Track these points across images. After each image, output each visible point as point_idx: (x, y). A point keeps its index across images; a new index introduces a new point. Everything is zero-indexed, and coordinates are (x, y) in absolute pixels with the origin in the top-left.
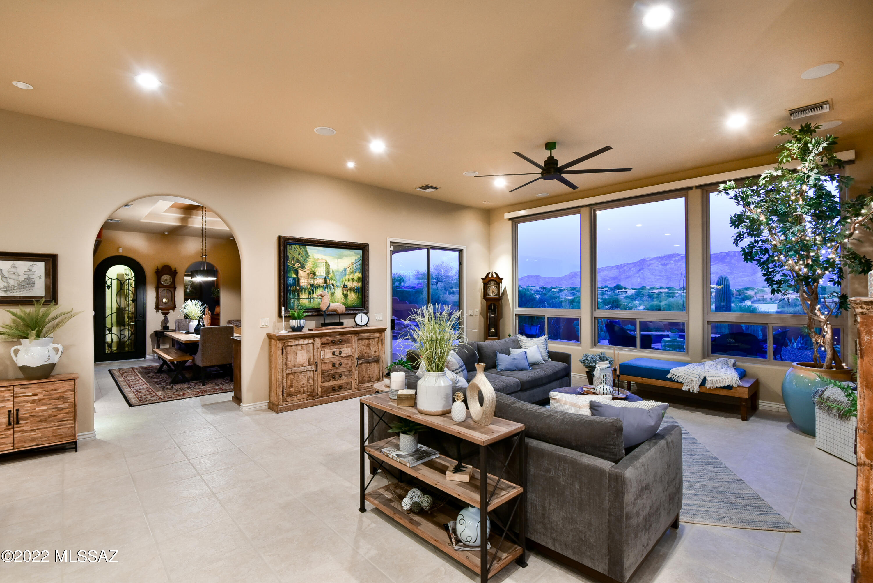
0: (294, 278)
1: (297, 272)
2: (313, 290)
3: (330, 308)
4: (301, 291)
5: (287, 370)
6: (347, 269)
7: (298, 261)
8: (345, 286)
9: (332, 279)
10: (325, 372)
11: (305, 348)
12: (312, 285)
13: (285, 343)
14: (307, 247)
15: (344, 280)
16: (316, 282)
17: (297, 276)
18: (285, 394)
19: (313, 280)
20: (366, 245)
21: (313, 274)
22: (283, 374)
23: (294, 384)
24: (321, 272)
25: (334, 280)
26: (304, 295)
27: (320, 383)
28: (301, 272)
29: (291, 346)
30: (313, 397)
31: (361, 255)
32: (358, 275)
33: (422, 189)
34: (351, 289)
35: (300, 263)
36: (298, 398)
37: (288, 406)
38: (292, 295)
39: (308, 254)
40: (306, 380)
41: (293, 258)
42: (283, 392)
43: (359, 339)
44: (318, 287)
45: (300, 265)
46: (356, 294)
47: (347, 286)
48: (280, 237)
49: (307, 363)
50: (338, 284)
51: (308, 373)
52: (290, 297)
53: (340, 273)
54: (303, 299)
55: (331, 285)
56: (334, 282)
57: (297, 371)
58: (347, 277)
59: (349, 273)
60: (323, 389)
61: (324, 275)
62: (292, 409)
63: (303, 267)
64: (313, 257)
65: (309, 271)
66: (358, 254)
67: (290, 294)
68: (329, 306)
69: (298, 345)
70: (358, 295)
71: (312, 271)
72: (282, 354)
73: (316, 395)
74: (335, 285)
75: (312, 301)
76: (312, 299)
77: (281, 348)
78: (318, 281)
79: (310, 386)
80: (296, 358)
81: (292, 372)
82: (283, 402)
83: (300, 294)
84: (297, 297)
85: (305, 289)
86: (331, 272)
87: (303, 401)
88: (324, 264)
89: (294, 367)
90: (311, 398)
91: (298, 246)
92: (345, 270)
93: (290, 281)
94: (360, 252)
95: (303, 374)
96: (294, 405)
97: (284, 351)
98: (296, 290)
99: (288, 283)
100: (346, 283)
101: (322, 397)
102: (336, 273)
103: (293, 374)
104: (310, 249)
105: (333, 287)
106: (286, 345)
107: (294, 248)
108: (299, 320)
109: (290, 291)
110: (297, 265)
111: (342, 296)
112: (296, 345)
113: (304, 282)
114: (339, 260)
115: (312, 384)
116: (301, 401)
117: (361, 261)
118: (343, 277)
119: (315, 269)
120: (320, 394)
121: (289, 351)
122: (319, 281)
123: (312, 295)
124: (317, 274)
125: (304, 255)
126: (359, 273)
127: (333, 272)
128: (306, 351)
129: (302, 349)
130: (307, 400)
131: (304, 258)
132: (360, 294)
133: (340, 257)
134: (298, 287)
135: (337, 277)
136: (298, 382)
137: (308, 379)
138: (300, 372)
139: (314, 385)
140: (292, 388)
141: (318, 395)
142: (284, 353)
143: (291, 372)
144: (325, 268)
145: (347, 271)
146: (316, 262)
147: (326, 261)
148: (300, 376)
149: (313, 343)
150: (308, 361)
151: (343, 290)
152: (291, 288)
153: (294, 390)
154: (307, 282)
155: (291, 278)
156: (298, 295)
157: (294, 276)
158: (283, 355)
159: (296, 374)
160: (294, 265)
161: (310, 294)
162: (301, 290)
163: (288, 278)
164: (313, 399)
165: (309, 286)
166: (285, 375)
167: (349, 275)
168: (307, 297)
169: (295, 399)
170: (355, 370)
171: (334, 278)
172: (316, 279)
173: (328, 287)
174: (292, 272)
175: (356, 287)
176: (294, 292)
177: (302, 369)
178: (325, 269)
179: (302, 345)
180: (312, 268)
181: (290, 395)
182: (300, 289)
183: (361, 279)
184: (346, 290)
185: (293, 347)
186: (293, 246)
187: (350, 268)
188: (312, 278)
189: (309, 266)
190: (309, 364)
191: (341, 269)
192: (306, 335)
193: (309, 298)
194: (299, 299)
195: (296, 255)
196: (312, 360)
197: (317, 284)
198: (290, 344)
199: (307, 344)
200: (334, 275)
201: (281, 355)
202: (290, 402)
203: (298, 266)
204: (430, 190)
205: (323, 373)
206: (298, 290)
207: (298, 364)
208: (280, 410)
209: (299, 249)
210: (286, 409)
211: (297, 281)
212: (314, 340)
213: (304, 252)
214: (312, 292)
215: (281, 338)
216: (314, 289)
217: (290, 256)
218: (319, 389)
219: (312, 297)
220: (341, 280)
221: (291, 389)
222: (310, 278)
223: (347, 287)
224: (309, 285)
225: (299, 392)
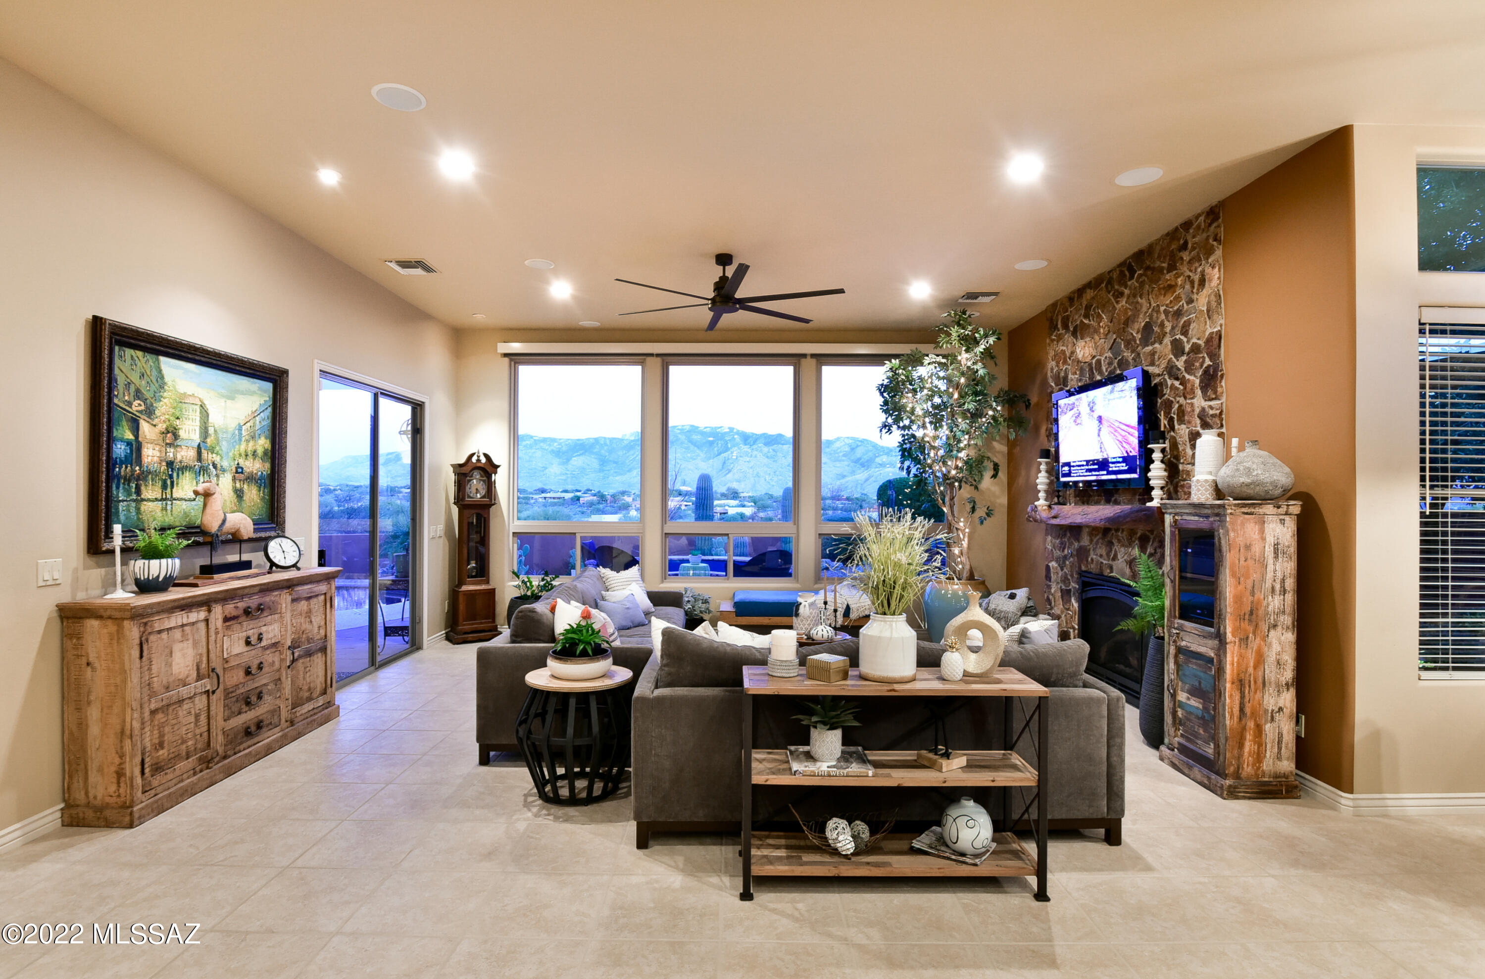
0: (129, 443)
1: (136, 429)
2: (171, 477)
3: (228, 525)
4: (145, 479)
5: (153, 700)
6: (244, 427)
7: (138, 394)
8: (240, 470)
9: (212, 450)
10: (232, 692)
11: (190, 636)
12: (170, 464)
13: (146, 624)
14: (162, 359)
15: (237, 453)
16: (179, 457)
17: (137, 436)
18: (147, 771)
19: (172, 450)
20: (284, 373)
21: (172, 435)
22: (142, 713)
23: (166, 738)
24: (190, 432)
25: (217, 454)
26: (151, 491)
27: (221, 723)
28: (144, 426)
29: (160, 632)
30: (209, 762)
31: (271, 396)
32: (263, 444)
33: (400, 266)
34: (250, 478)
35: (145, 401)
36: (178, 773)
37: (156, 802)
38: (124, 488)
39: (162, 378)
40: (192, 719)
41: (128, 385)
42: (143, 763)
43: (293, 600)
44: (184, 469)
45: (143, 408)
46: (260, 491)
47: (242, 468)
48: (95, 318)
49: (195, 675)
50: (225, 464)
51: (197, 699)
52: (118, 496)
53: (229, 436)
54: (149, 500)
55: (211, 467)
56: (217, 459)
57: (175, 699)
58: (243, 447)
59: (247, 437)
60: (228, 735)
61: (196, 438)
62: (166, 805)
63: (150, 412)
64: (174, 387)
65: (164, 426)
66: (265, 391)
67: (118, 488)
68: (224, 521)
69: (174, 628)
70: (264, 492)
71: (171, 425)
72: (141, 657)
73: (214, 755)
74: (219, 466)
75: (169, 507)
76: (169, 503)
77: (137, 641)
78: (183, 453)
79: (201, 735)
80: (171, 665)
81: (164, 703)
82: (144, 792)
83: (143, 488)
84: (134, 497)
85: (156, 474)
86: (211, 431)
87: (188, 778)
88: (198, 408)
89: (167, 688)
90: (204, 766)
91: (140, 354)
92: (240, 428)
93: (120, 450)
94: (269, 386)
95: (186, 706)
96: (170, 794)
97: (145, 647)
98: (132, 475)
99: (114, 457)
100: (242, 462)
101: (225, 757)
102: (220, 436)
103: (164, 709)
104: (170, 367)
105: (215, 472)
106: (149, 630)
107: (132, 356)
108: (170, 560)
109: (118, 477)
110: (137, 406)
111: (232, 493)
112: (171, 629)
113: (151, 455)
114: (229, 402)
115: (205, 728)
116: (182, 781)
117: (270, 409)
118: (234, 447)
119: (178, 421)
120: (221, 750)
121: (154, 648)
122: (186, 455)
123: (169, 490)
124: (182, 433)
125: (154, 380)
126: (266, 438)
127: (215, 431)
128: (191, 641)
129: (184, 638)
130: (195, 774)
131: (153, 388)
132: (266, 491)
133: (231, 396)
134: (137, 468)
135: (224, 445)
136: (176, 727)
137: (197, 716)
138: (180, 702)
139: (209, 730)
140: (163, 748)
141: (218, 755)
142: (145, 653)
143: (160, 705)
144: (198, 419)
145: (244, 433)
146: (181, 400)
147: (201, 401)
148: (181, 713)
149: (207, 621)
150: (195, 668)
151: (234, 479)
152: (120, 469)
153: (166, 754)
154: (158, 454)
155: (122, 440)
156: (138, 492)
157: (129, 436)
158: (144, 659)
159: (171, 709)
160: (130, 404)
161: (164, 487)
162: (143, 477)
163: (111, 440)
164: (208, 768)
165: (164, 467)
166: (147, 714)
167: (248, 441)
168: (159, 496)
169: (170, 776)
170: (287, 678)
171: (218, 448)
172: (179, 449)
173: (203, 470)
174: (124, 423)
175: (260, 473)
176: (128, 481)
177: (184, 691)
178: (198, 423)
179: (183, 626)
180: (172, 418)
181: (158, 768)
182: (143, 472)
183: (270, 454)
184: (240, 480)
185: (164, 635)
186: (129, 352)
187: (248, 424)
188: (170, 445)
189: (163, 408)
190: (199, 678)
191: (232, 425)
192: (195, 600)
193: (162, 500)
194: (139, 501)
195: (135, 377)
196: (204, 665)
197: (181, 462)
198: (157, 626)
199: (193, 624)
200: (217, 440)
201: (138, 660)
202: (159, 789)
203: (140, 408)
204: (419, 271)
205: (227, 694)
206: (138, 476)
207: (174, 681)
208: (139, 818)
209: (143, 360)
210: (152, 811)
211: (136, 448)
212: (209, 611)
213: (154, 373)
214: (169, 482)
215: (141, 611)
216: (175, 475)
217: (121, 380)
218: (220, 738)
219: (169, 496)
220: (231, 454)
221: (161, 752)
222: (167, 444)
223: (242, 473)
224: (164, 464)
225: (177, 757)
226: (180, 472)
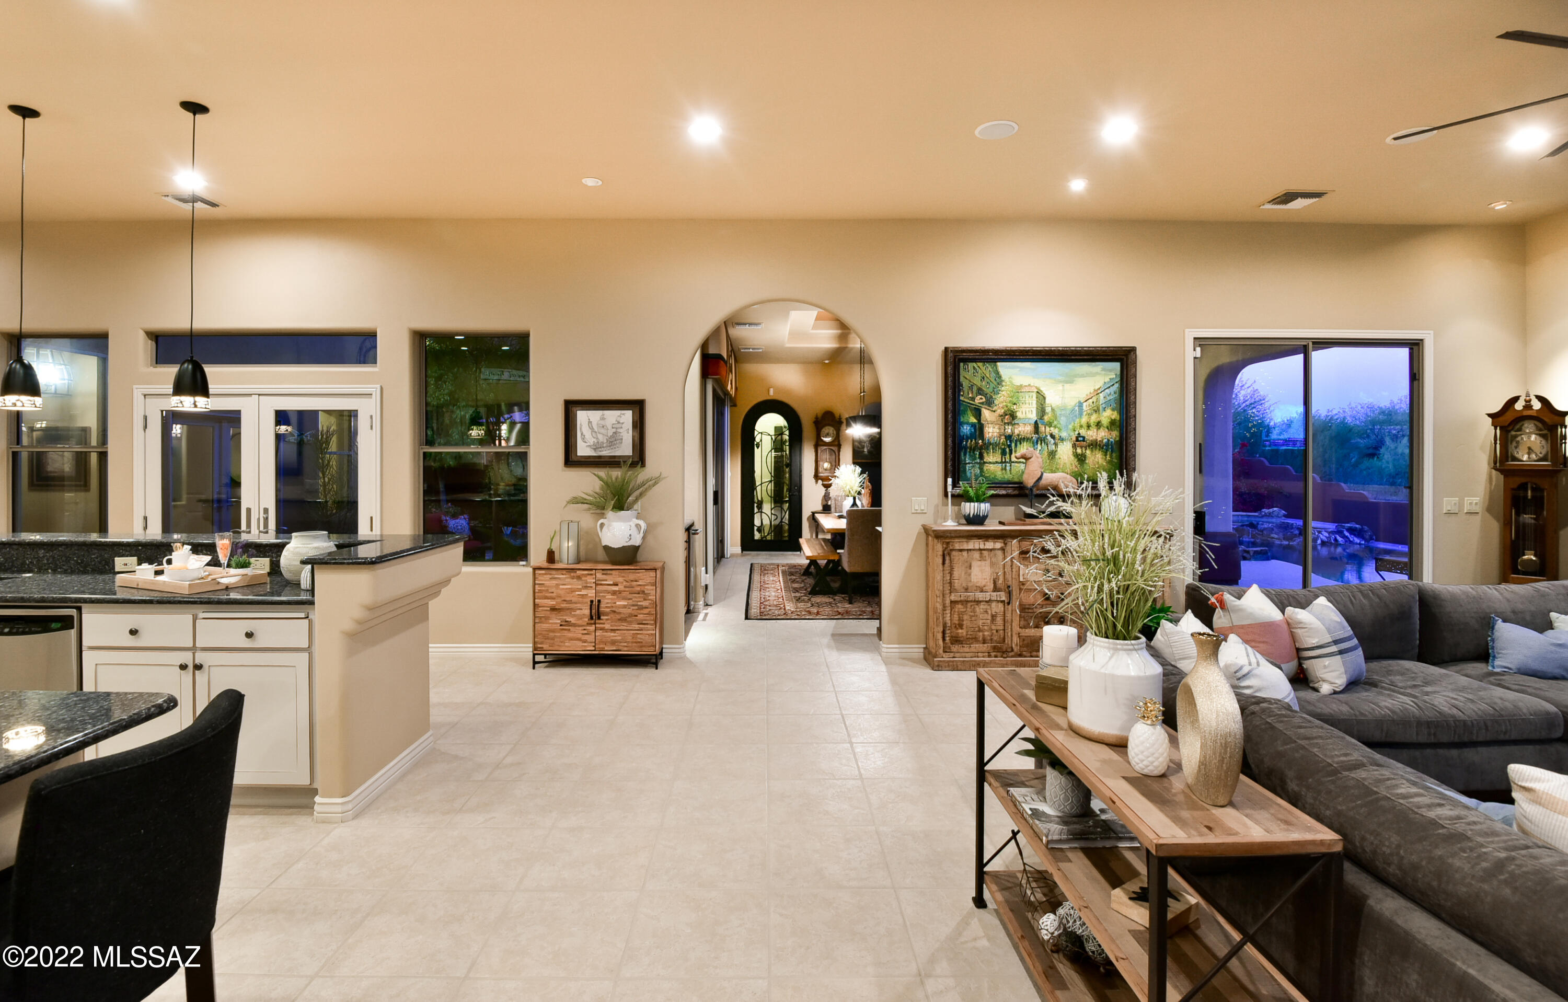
0: (973, 425)
1: (978, 413)
2: (1010, 446)
3: (1043, 482)
4: (987, 448)
5: (953, 594)
6: (1085, 404)
7: (980, 391)
8: (1081, 439)
9: (1050, 424)
10: (1028, 609)
11: (987, 557)
12: (1009, 437)
13: (948, 543)
14: (999, 364)
15: (1077, 425)
16: (1016, 432)
17: (979, 420)
18: (947, 639)
19: (1010, 427)
20: (1131, 351)
21: (1010, 416)
22: (944, 600)
23: (965, 623)
24: (1027, 412)
25: (1055, 427)
26: (992, 457)
27: (1016, 628)
28: (986, 413)
29: (961, 550)
30: (1003, 652)
31: (1119, 373)
32: (1109, 415)
33: (1275, 204)
34: (1094, 445)
35: (985, 395)
36: (973, 650)
37: (953, 661)
38: (970, 455)
39: (1000, 377)
40: (989, 617)
41: (971, 388)
42: (944, 633)
44: (1021, 440)
45: (984, 400)
46: (1106, 455)
47: (1084, 437)
48: (946, 349)
49: (992, 586)
50: (1064, 434)
51: (994, 604)
52: (965, 460)
53: (1068, 412)
54: (990, 463)
55: (1049, 437)
56: (1055, 431)
57: (971, 599)
58: (1084, 420)
59: (1089, 412)
60: (1024, 640)
61: (1033, 416)
62: (960, 667)
63: (989, 403)
64: (1011, 382)
65: (1003, 411)
66: (1111, 371)
67: (965, 455)
68: (1040, 478)
69: (974, 550)
70: (1111, 457)
71: (1009, 410)
72: (944, 563)
73: (1009, 650)
74: (1057, 436)
75: (1008, 468)
76: (1008, 465)
77: (941, 553)
78: (1020, 429)
79: (997, 631)
80: (970, 575)
81: (962, 598)
82: (945, 652)
83: (985, 455)
84: (978, 461)
85: (995, 445)
86: (1048, 410)
87: (983, 657)
88: (1035, 395)
89: (966, 590)
90: (999, 654)
91: (980, 364)
92: (1080, 405)
93: (966, 430)
94: (1116, 366)
95: (983, 606)
96: (964, 661)
97: (947, 558)
98: (976, 446)
99: (962, 434)
100: (1083, 432)
101: (1020, 655)
102: (1058, 413)
103: (965, 602)
104: (1005, 369)
105: (1052, 441)
106: (951, 548)
107: (974, 367)
108: (976, 504)
109: (966, 448)
110: (979, 400)
111: (1072, 458)
112: (970, 550)
113: (991, 432)
114: (1067, 386)
115: (1002, 628)
116: (978, 657)
117: (1117, 385)
118: (1074, 421)
119: (1015, 406)
120: (1016, 649)
121: (955, 561)
122: (1024, 429)
123: (1008, 456)
124: (1019, 415)
125: (993, 380)
126: (1113, 410)
127: (1053, 410)
128: (988, 562)
129: (982, 558)
130: (989, 656)
131: (992, 385)
132: (1114, 455)
133: (1070, 380)
134: (980, 441)
135: (1063, 420)
136: (973, 618)
137: (994, 617)
138: (978, 602)
139: (1004, 630)
140: (962, 629)
141: (1012, 650)
142: (947, 562)
143: (959, 599)
144: (1035, 402)
145: (1084, 408)
146: (1019, 390)
147: (1036, 388)
148: (977, 609)
149: (1003, 549)
150: (992, 582)
151: (1074, 446)
152: (967, 442)
153: (965, 634)
154: (998, 431)
155: (968, 423)
156: (981, 457)
157: (973, 420)
158: (946, 565)
159: (969, 604)
160: (973, 399)
161: (1003, 453)
162: (987, 446)
163: (962, 424)
164: (1002, 657)
165: (1003, 439)
166: (948, 602)
167: (1090, 415)
168: (999, 460)
169: (967, 650)
171: (1055, 423)
172: (1016, 426)
173: (1042, 440)
174: (969, 412)
175: (1105, 441)
176: (973, 450)
177: (980, 596)
178: (1035, 405)
179: (980, 550)
180: (1009, 404)
181: (956, 640)
182: (984, 444)
183: (1118, 424)
184: (1081, 447)
185: (965, 553)
186: (971, 365)
187: (1091, 401)
188: (1008, 424)
189: (1002, 400)
190: (996, 589)
191: (1071, 403)
192: (988, 533)
193: (1002, 462)
194: (982, 464)
195: (977, 381)
196: (1001, 581)
197: (1018, 435)
198: (957, 546)
199: (991, 550)
200: (1056, 418)
201: (941, 566)
202: (957, 655)
203: (981, 401)
204: (1302, 201)
205: (1023, 608)
206: (981, 446)
207: (972, 586)
208: (938, 666)
209: (983, 368)
210: (949, 666)
211: (979, 429)
212: (1005, 544)
213: (993, 375)
214: (1007, 450)
215: (942, 534)
216: (1013, 445)
217: (965, 384)
218: (1015, 639)
219: (1007, 460)
220: (1071, 427)
221: (960, 631)
222: (1005, 424)
223: (1084, 441)
224: (1003, 437)
225: (975, 640)
226: (1018, 443)
